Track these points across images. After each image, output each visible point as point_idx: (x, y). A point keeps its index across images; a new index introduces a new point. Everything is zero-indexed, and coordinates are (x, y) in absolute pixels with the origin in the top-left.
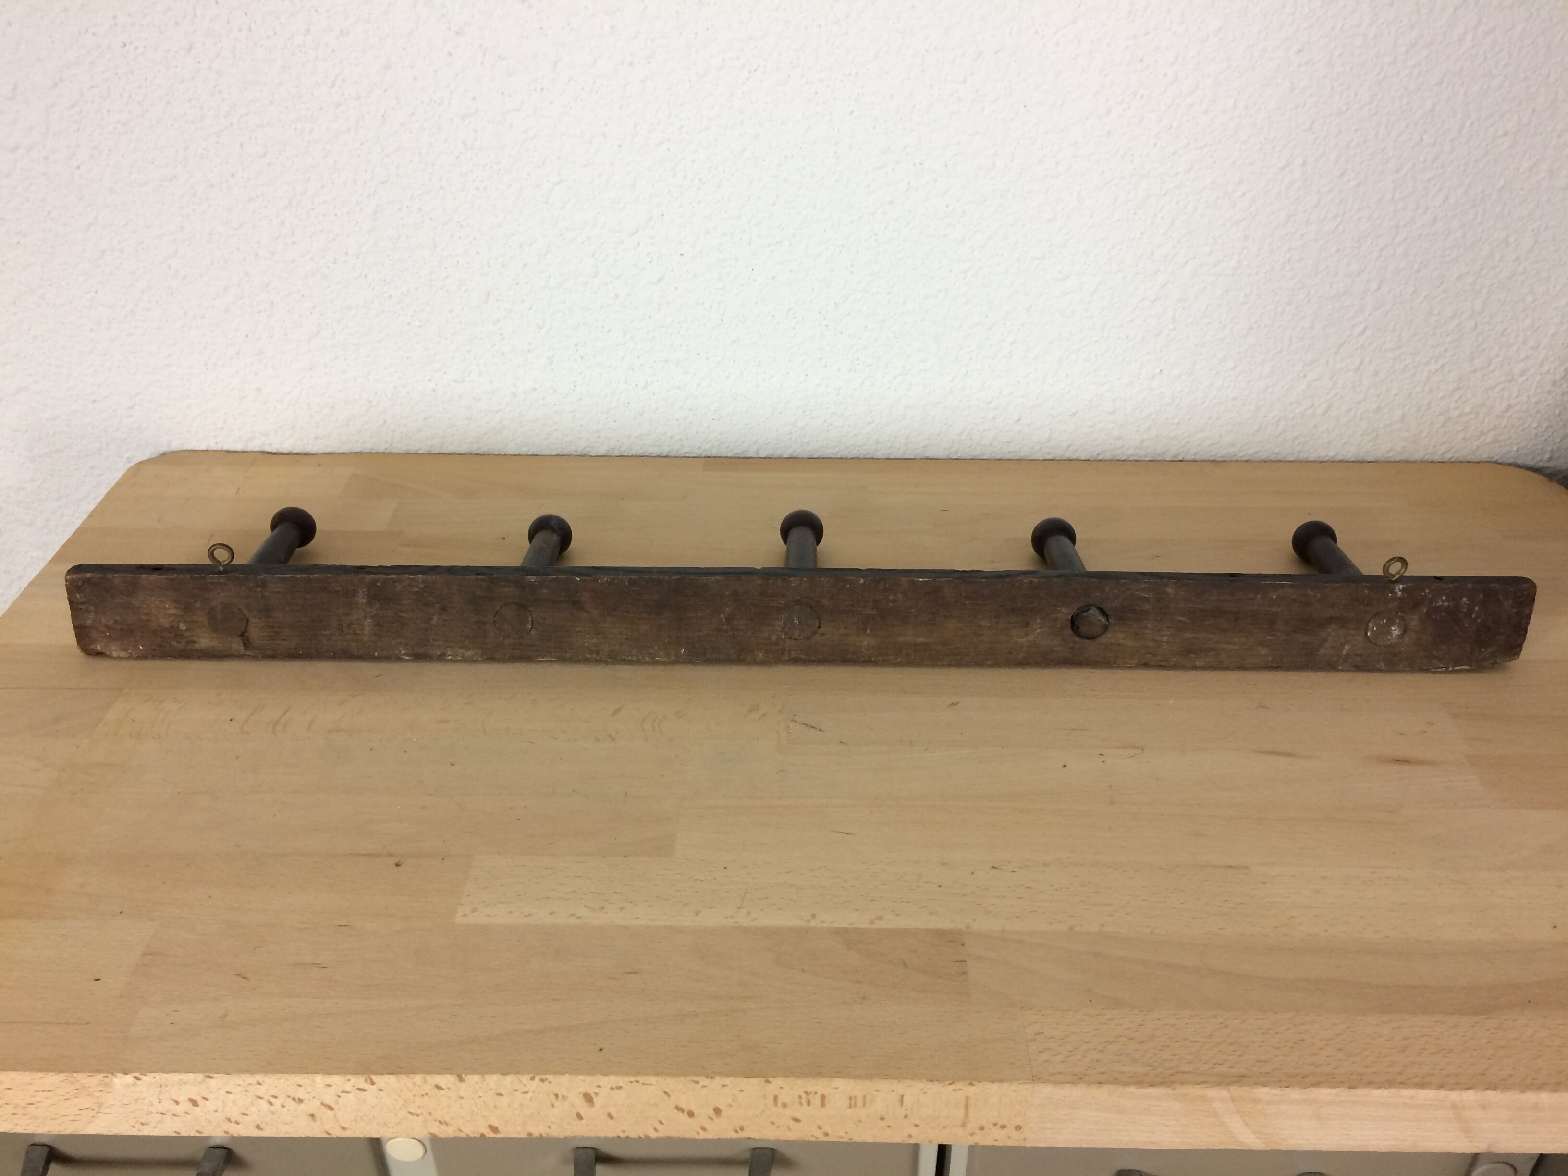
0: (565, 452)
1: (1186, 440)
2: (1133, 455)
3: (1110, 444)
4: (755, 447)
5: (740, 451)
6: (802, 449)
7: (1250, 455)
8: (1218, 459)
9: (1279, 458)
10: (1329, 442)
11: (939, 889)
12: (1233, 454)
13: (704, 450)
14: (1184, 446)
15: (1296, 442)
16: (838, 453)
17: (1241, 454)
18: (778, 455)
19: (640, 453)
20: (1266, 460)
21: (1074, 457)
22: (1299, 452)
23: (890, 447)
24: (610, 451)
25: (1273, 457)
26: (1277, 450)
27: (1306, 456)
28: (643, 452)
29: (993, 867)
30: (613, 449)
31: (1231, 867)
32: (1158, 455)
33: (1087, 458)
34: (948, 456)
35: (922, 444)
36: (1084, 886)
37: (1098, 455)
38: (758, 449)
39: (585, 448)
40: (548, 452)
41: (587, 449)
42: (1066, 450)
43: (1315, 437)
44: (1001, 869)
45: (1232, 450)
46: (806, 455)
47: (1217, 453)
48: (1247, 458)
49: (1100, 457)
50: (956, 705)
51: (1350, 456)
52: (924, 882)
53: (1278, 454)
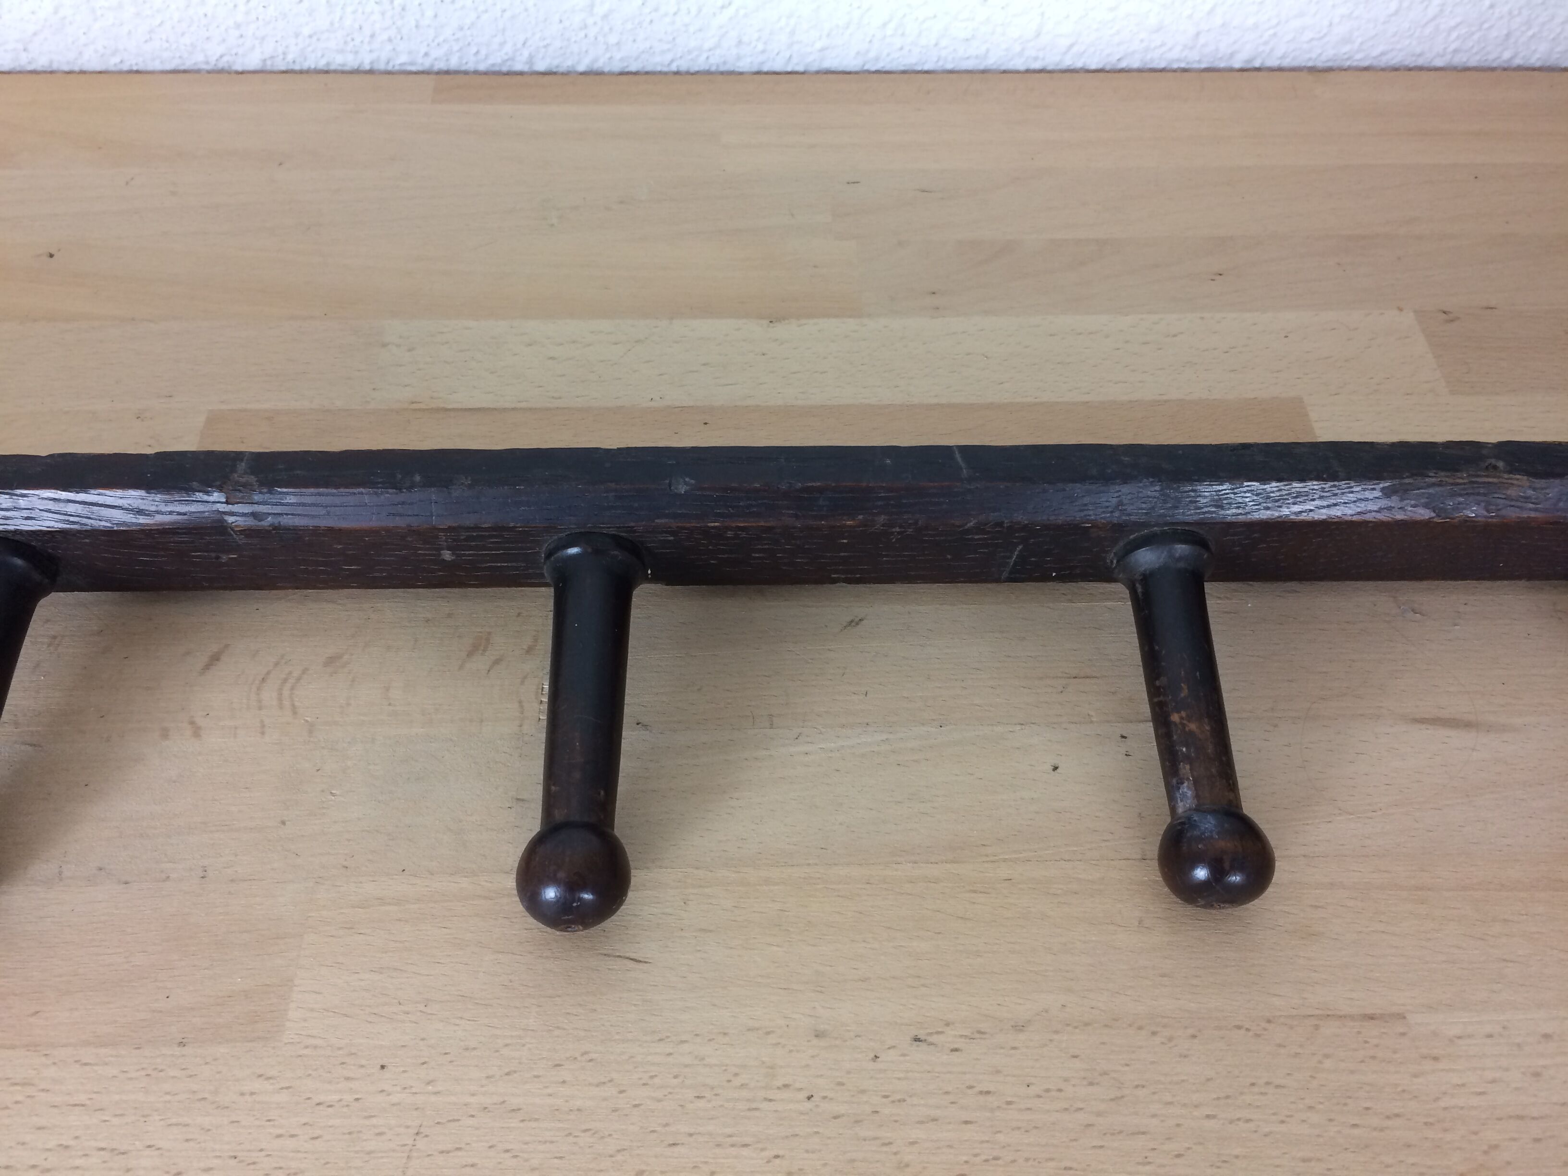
0: (188, 65)
1: (1271, 32)
2: (1178, 60)
3: (1142, 41)
4: (526, 53)
5: (499, 61)
6: (608, 55)
7: (1374, 58)
8: (1320, 64)
9: (1420, 62)
10: (1508, 36)
11: (809, 1105)
12: (1346, 56)
13: (436, 59)
14: (1266, 43)
15: (1454, 35)
16: (672, 61)
17: (1358, 56)
18: (568, 66)
19: (322, 64)
20: (1397, 66)
21: (1079, 65)
22: (1456, 51)
23: (763, 52)
24: (269, 63)
25: (1410, 62)
26: (1418, 50)
27: (1464, 60)
28: (328, 64)
29: (917, 1040)
30: (272, 57)
31: (1371, 1017)
32: (1221, 59)
33: (1100, 66)
34: (864, 66)
35: (818, 45)
36: (1091, 1084)
37: (1119, 60)
38: (531, 57)
39: (221, 56)
40: (157, 66)
41: (225, 59)
42: (1065, 53)
43: (1486, 26)
44: (932, 1044)
45: (1346, 48)
46: (616, 67)
47: (1320, 55)
48: (1366, 64)
49: (1123, 65)
50: (857, 624)
51: (1534, 60)
52: (779, 1088)
53: (1420, 55)
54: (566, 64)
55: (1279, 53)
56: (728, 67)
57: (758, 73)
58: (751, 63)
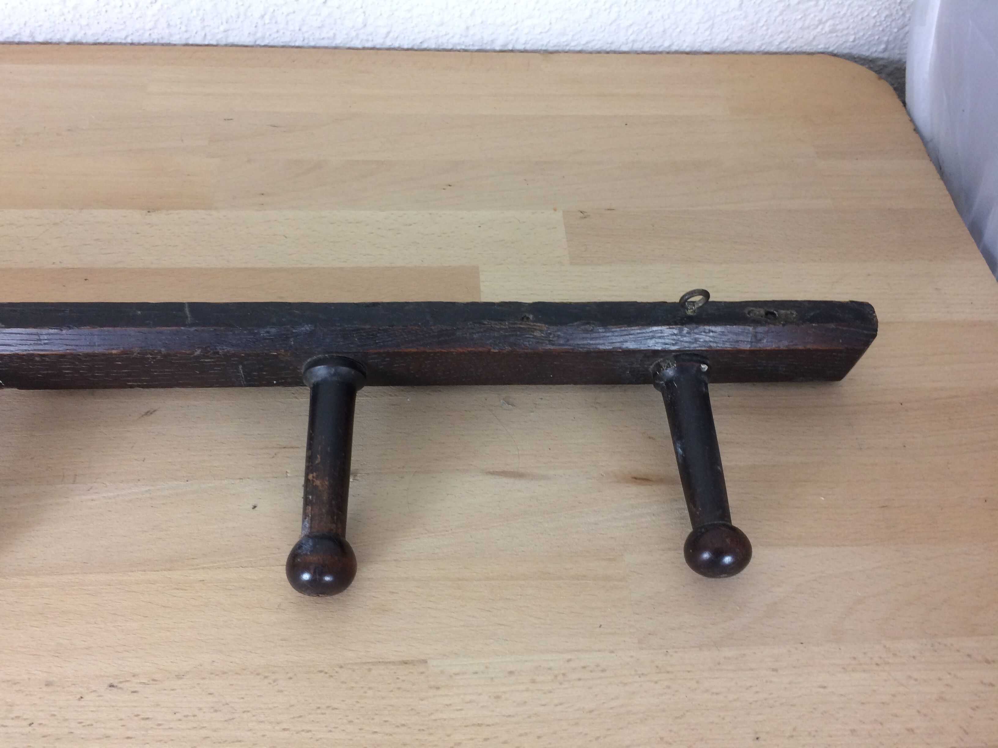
1: (514, 27)
2: (459, 44)
3: (433, 31)
5: (11, 35)
6: (83, 32)
7: (584, 45)
8: (550, 48)
9: (613, 48)
10: (664, 31)
11: (30, 728)
12: (565, 44)
14: (512, 34)
15: (630, 31)
16: (127, 37)
17: (573, 44)
18: (58, 39)
20: (599, 50)
21: (396, 45)
22: (634, 41)
23: (186, 31)
25: (606, 47)
26: (610, 40)
27: (640, 47)
29: (112, 686)
31: (405, 663)
32: (486, 43)
33: (410, 46)
34: (255, 42)
35: (222, 28)
36: (216, 711)
37: (421, 43)
42: (386, 37)
43: (649, 25)
44: (121, 688)
45: (564, 39)
46: (91, 40)
47: (549, 42)
48: (579, 48)
49: (425, 46)
50: (151, 414)
51: (685, 47)
52: (12, 719)
53: (612, 43)
54: (56, 38)
55: (522, 40)
56: (165, 41)
57: (187, 45)
58: (180, 38)
